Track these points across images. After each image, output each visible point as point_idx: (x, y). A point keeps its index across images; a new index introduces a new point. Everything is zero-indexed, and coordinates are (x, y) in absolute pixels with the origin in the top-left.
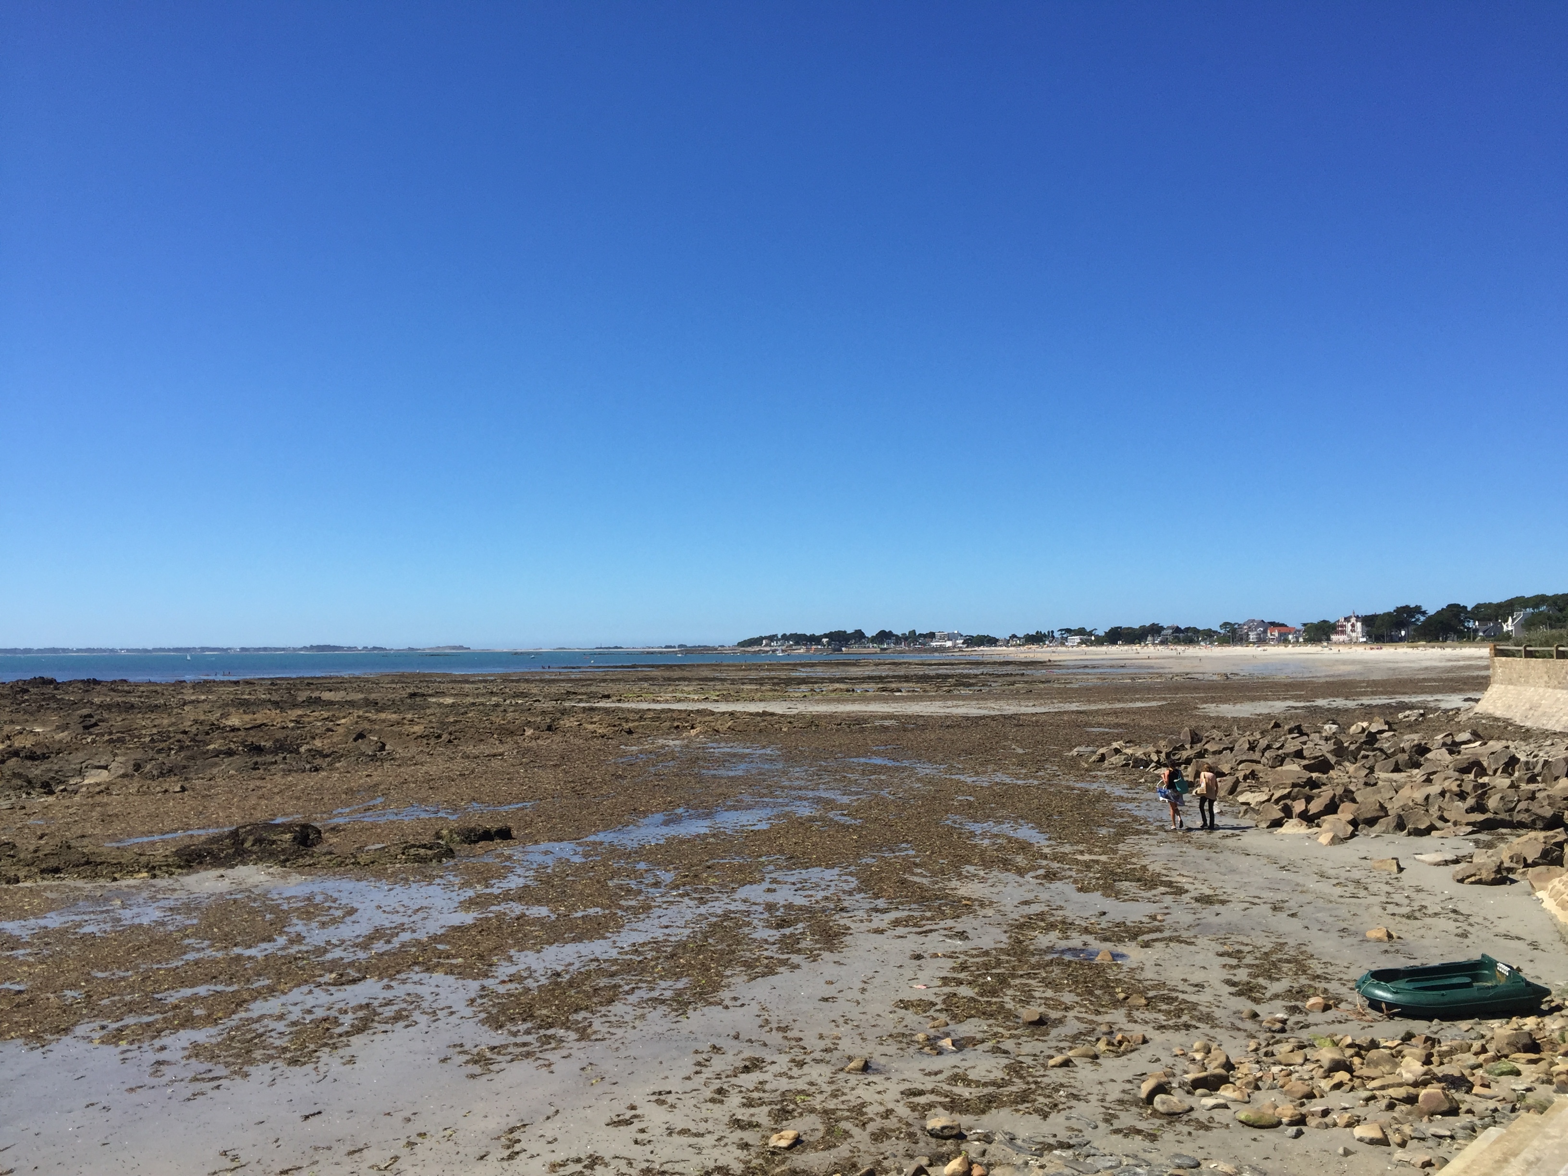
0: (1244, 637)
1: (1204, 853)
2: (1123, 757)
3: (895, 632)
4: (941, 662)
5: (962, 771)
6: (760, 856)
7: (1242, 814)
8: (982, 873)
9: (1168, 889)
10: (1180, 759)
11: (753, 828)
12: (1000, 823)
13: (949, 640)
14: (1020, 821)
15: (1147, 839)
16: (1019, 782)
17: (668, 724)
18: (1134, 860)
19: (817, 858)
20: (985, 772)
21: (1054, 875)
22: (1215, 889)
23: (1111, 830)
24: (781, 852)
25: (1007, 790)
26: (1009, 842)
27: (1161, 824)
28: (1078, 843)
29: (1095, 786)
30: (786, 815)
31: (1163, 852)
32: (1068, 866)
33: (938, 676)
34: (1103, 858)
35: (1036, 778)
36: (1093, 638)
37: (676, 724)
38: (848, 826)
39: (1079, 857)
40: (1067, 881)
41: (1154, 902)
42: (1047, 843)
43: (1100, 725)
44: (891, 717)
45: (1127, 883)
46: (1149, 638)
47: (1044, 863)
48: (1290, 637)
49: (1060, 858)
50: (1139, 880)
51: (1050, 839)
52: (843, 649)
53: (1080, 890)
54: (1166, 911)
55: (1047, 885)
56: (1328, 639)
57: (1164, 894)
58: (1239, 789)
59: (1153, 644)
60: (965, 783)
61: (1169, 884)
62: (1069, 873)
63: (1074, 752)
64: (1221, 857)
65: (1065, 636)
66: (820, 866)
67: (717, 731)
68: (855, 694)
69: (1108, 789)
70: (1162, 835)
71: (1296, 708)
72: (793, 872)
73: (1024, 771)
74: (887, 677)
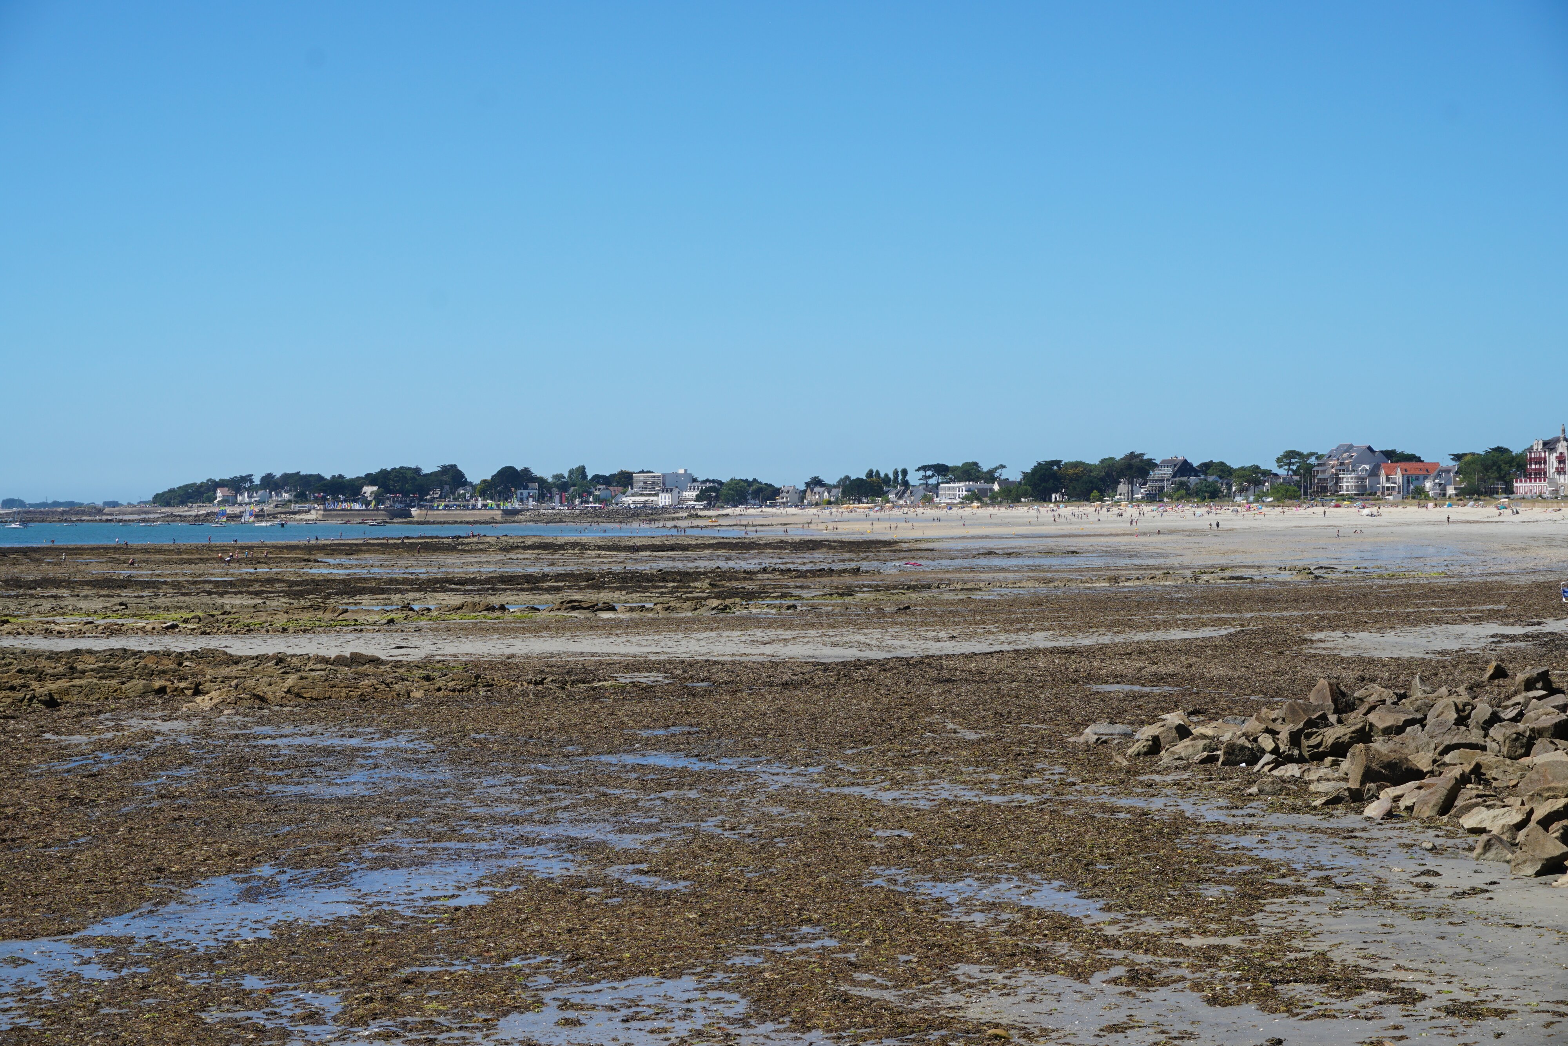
0: (1330, 484)
1: (1429, 925)
2: (1201, 743)
3: (537, 472)
4: (658, 542)
5: (860, 778)
6: (506, 958)
7: (1478, 850)
8: (999, 978)
9: (1385, 995)
10: (1320, 745)
11: (454, 903)
12: (991, 881)
13: (665, 490)
14: (1030, 875)
15: (1307, 903)
16: (996, 799)
17: (139, 684)
18: (1296, 943)
19: (634, 958)
20: (912, 780)
21: (1150, 975)
22: (1476, 991)
23: (1227, 888)
24: (547, 947)
25: (974, 816)
26: (1028, 917)
27: (1324, 873)
28: (1170, 914)
29: (1156, 804)
30: (513, 875)
31: (1346, 927)
32: (1169, 960)
33: (664, 576)
34: (1234, 941)
35: (1027, 790)
36: (996, 487)
37: (157, 684)
38: (668, 895)
39: (1186, 942)
40: (1179, 986)
41: (1368, 1019)
42: (1108, 916)
43: (1120, 678)
44: (647, 665)
45: (1300, 987)
46: (1123, 487)
47: (1118, 954)
48: (1428, 484)
49: (1150, 944)
50: (1322, 980)
51: (1108, 909)
52: (414, 511)
53: (1213, 1001)
54: (1398, 1033)
55: (1143, 995)
56: (1509, 490)
57: (1381, 1003)
58: (1459, 803)
59: (1131, 500)
60: (879, 805)
61: (1385, 985)
62: (1176, 972)
63: (1090, 734)
64: (1465, 933)
65: (933, 481)
66: (648, 972)
67: (262, 699)
68: (507, 617)
69: (1188, 808)
70: (1333, 895)
71: (1513, 638)
72: (597, 986)
73: (995, 776)
74: (544, 577)
